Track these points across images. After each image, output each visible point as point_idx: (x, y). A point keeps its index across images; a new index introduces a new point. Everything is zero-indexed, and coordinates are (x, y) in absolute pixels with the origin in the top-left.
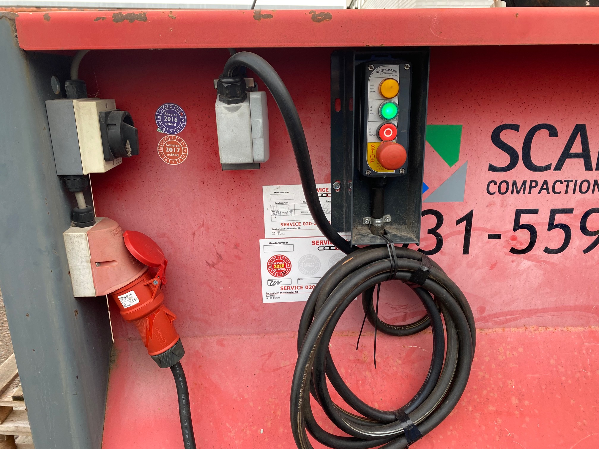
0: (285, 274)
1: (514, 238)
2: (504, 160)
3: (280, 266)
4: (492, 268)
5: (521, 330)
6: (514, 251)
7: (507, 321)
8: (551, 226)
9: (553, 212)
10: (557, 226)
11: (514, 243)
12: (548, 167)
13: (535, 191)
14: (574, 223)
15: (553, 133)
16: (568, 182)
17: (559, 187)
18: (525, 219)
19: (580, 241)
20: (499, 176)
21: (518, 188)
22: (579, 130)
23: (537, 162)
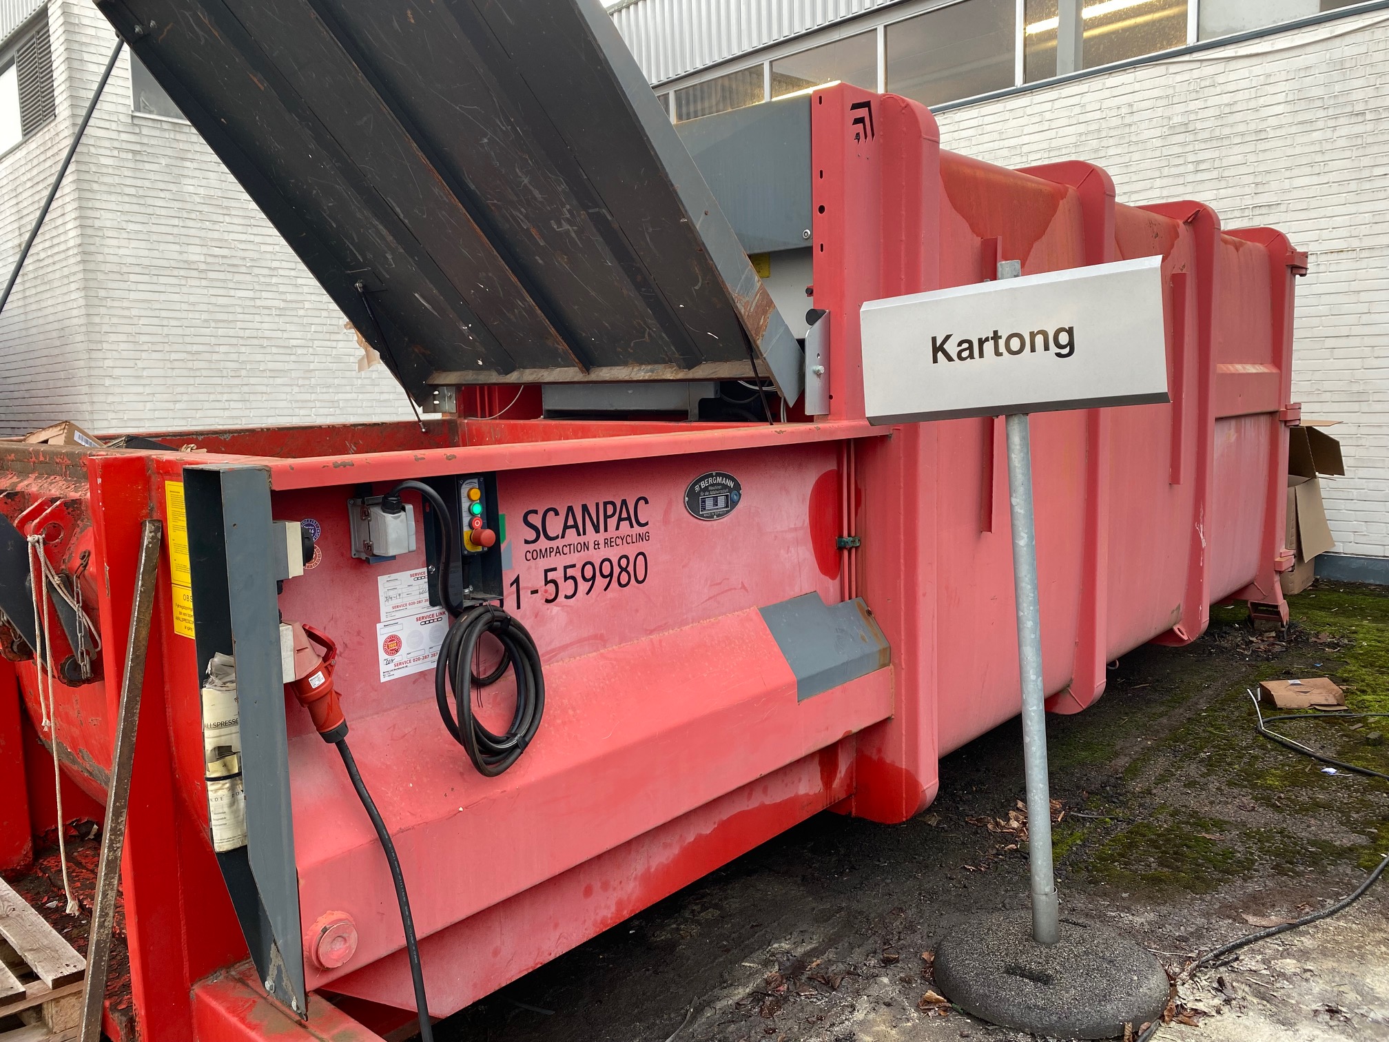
0: (397, 651)
1: (546, 591)
2: (532, 535)
3: (393, 646)
4: (536, 617)
5: (560, 663)
6: (548, 601)
7: (550, 659)
8: (566, 579)
9: (566, 568)
10: (570, 578)
11: (547, 594)
12: (557, 537)
13: (553, 554)
14: (578, 574)
15: (557, 514)
16: (570, 545)
17: (566, 550)
18: (551, 575)
19: (583, 586)
20: (531, 547)
21: (543, 554)
22: (570, 509)
23: (551, 534)
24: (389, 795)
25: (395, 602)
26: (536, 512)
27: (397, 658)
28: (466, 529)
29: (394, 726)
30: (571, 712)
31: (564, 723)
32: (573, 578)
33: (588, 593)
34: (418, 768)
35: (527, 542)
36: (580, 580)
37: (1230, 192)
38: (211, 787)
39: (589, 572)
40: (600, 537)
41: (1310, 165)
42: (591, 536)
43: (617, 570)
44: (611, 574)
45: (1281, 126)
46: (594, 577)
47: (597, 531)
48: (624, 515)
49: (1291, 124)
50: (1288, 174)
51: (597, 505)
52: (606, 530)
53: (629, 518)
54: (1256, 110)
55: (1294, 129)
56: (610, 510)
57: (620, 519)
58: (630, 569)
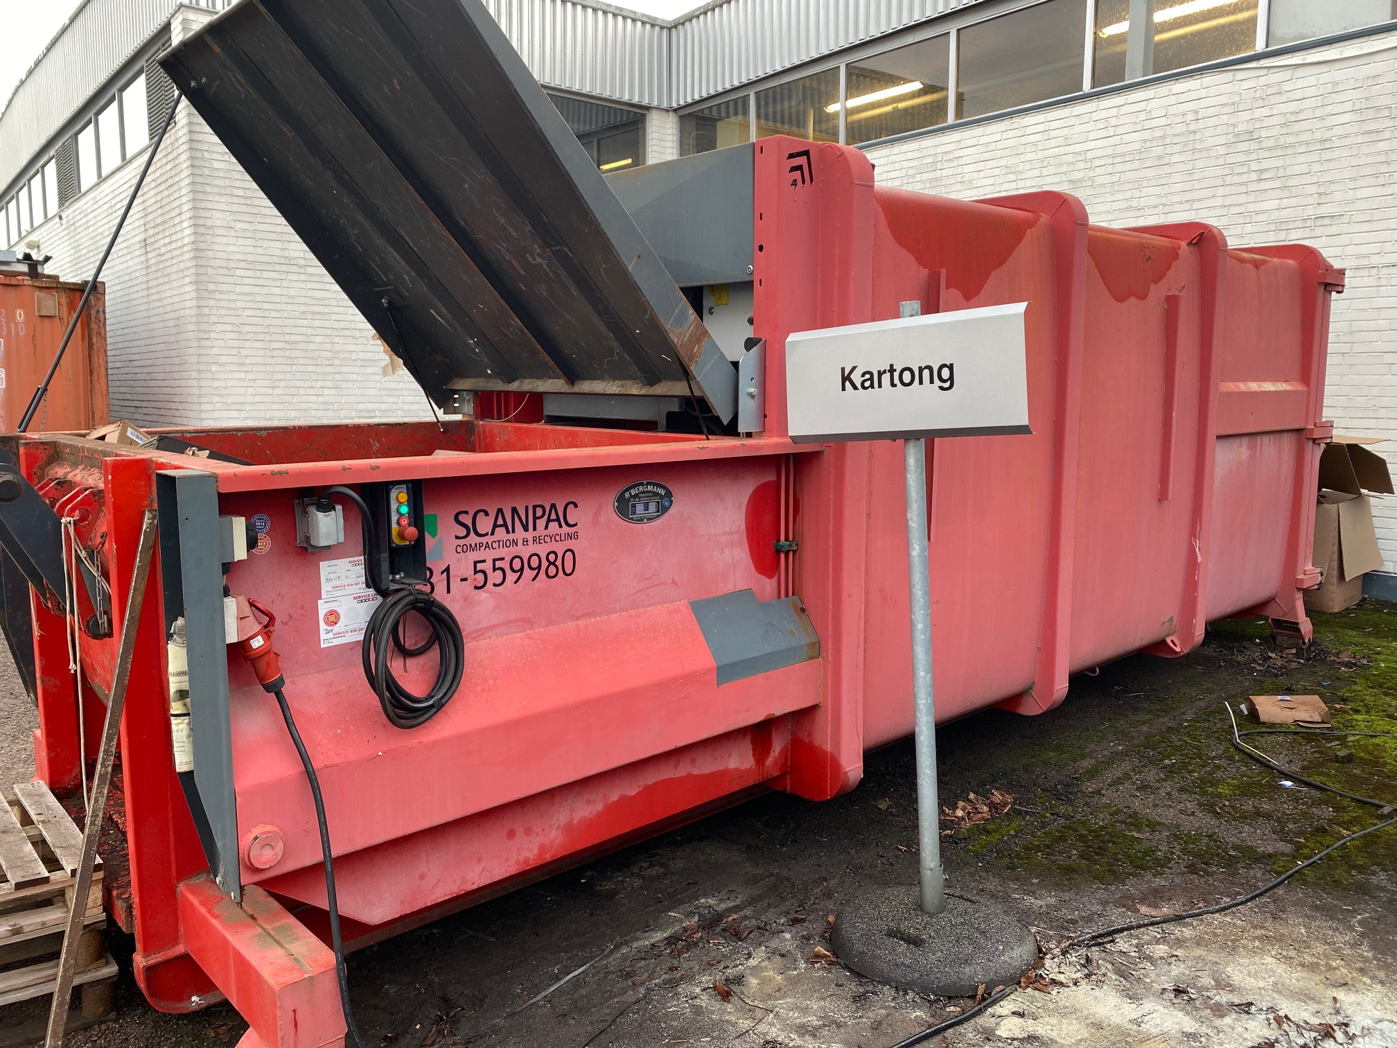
0: (336, 623)
1: (475, 580)
2: (463, 532)
3: (332, 618)
4: (465, 600)
5: (488, 640)
6: (476, 588)
7: (478, 636)
8: (495, 569)
9: (494, 560)
10: (498, 569)
11: (475, 582)
12: (487, 534)
13: (482, 548)
14: (506, 566)
15: (487, 514)
16: (499, 541)
17: (495, 545)
18: (479, 566)
19: (511, 577)
20: (461, 542)
21: (473, 548)
22: (500, 511)
23: (480, 531)
24: (320, 737)
25: (334, 583)
26: (467, 513)
27: (336, 629)
28: (394, 526)
29: (331, 683)
30: (491, 682)
31: (483, 690)
32: (502, 569)
33: (516, 582)
34: (347, 718)
35: (457, 537)
36: (508, 571)
37: (1293, 201)
38: (174, 721)
39: (517, 564)
40: (530, 535)
41: (1375, 175)
42: (520, 533)
43: (545, 564)
44: (539, 567)
45: (1347, 136)
46: (522, 569)
47: (526, 529)
48: (553, 516)
49: (1357, 134)
50: (1352, 185)
51: (527, 508)
52: (535, 529)
53: (558, 520)
54: (1322, 118)
55: (1360, 139)
56: (539, 512)
57: (549, 520)
58: (559, 563)
